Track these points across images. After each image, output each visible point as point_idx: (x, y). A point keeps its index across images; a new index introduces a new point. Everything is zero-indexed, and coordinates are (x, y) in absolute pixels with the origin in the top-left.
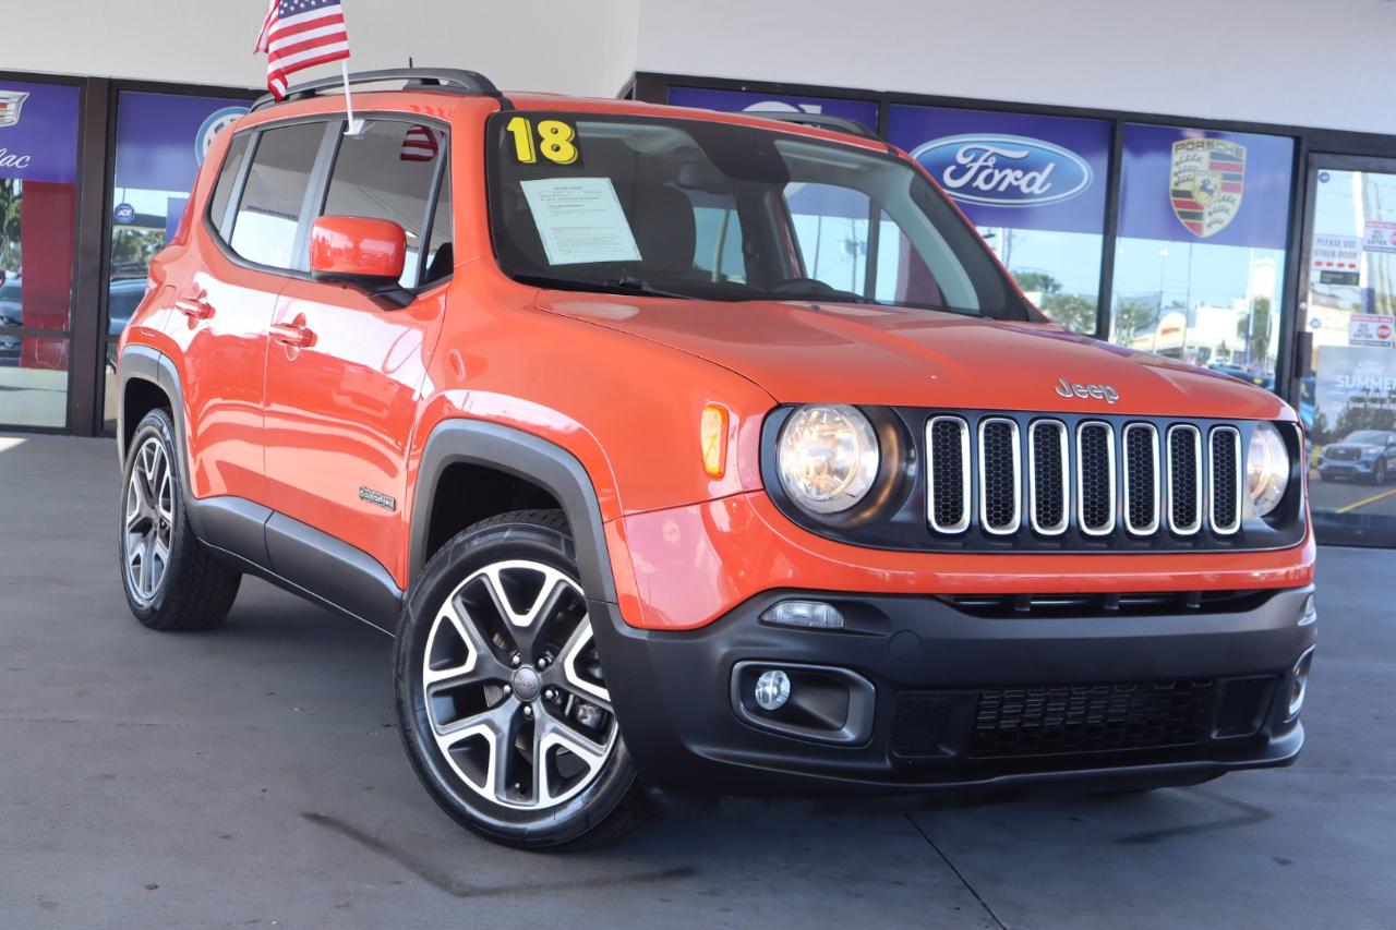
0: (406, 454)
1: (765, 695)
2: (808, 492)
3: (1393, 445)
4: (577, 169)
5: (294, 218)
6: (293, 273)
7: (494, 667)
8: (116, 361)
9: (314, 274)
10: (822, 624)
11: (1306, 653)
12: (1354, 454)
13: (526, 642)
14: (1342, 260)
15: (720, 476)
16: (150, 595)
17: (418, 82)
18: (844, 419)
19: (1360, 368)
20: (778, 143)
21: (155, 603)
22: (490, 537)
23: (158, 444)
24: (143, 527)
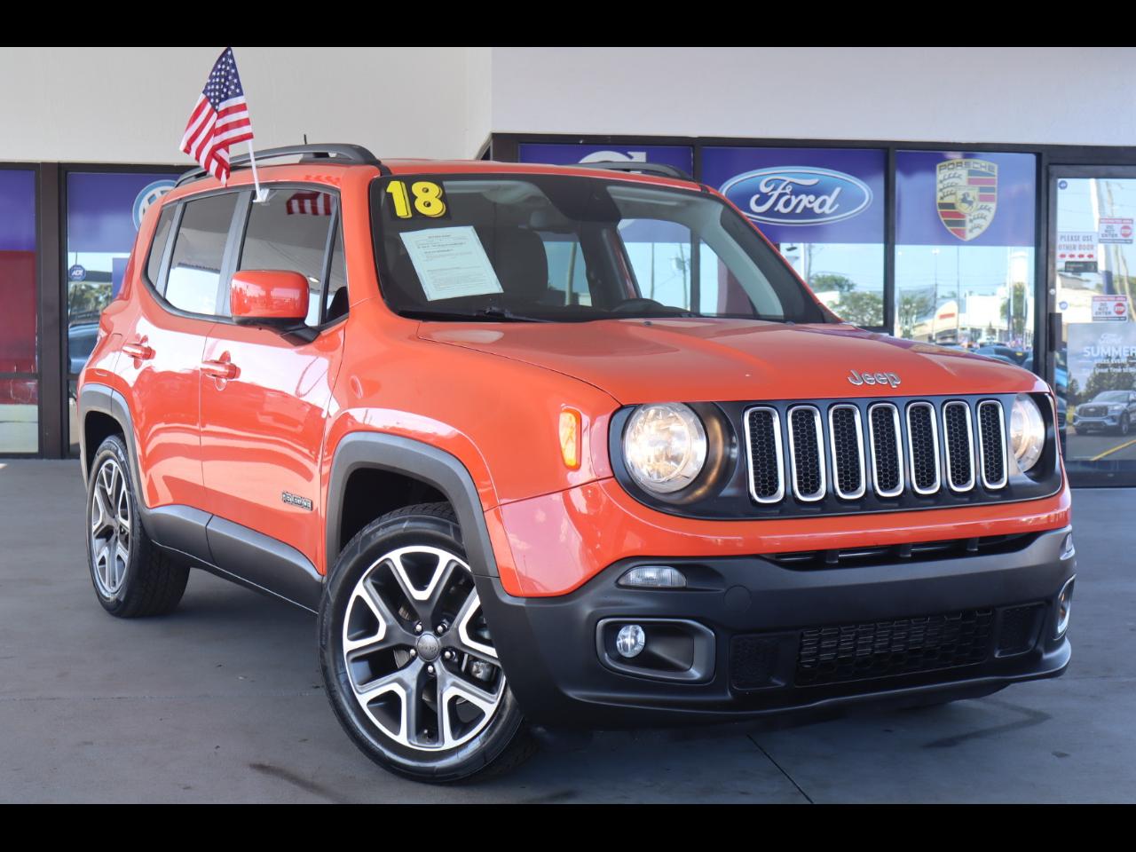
0: (319, 461)
1: (625, 646)
2: (650, 476)
3: (1134, 401)
4: (445, 220)
5: (217, 271)
6: (218, 318)
7: (401, 634)
8: (77, 394)
9: (234, 319)
10: (668, 585)
11: (1068, 581)
12: (1102, 411)
13: (426, 613)
14: (1082, 252)
15: (577, 468)
16: (115, 589)
17: (312, 156)
18: (677, 415)
19: (1102, 340)
20: (610, 189)
21: (119, 596)
22: (392, 528)
23: (115, 465)
24: (106, 533)
